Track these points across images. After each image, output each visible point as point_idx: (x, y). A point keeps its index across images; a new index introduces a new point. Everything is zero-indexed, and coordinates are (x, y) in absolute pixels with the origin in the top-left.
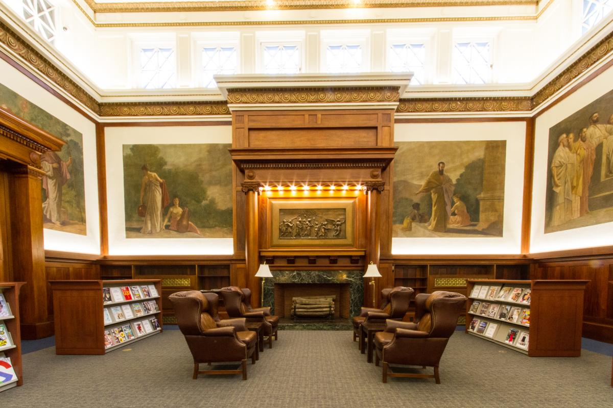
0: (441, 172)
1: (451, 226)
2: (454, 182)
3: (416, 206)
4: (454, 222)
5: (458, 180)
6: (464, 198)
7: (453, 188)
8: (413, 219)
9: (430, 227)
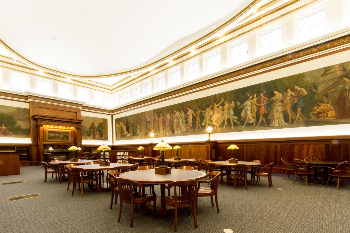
0: (93, 124)
1: (96, 138)
2: (96, 127)
3: (88, 132)
4: (97, 137)
5: (97, 127)
6: (99, 131)
7: (96, 129)
8: (87, 135)
9: (91, 138)
